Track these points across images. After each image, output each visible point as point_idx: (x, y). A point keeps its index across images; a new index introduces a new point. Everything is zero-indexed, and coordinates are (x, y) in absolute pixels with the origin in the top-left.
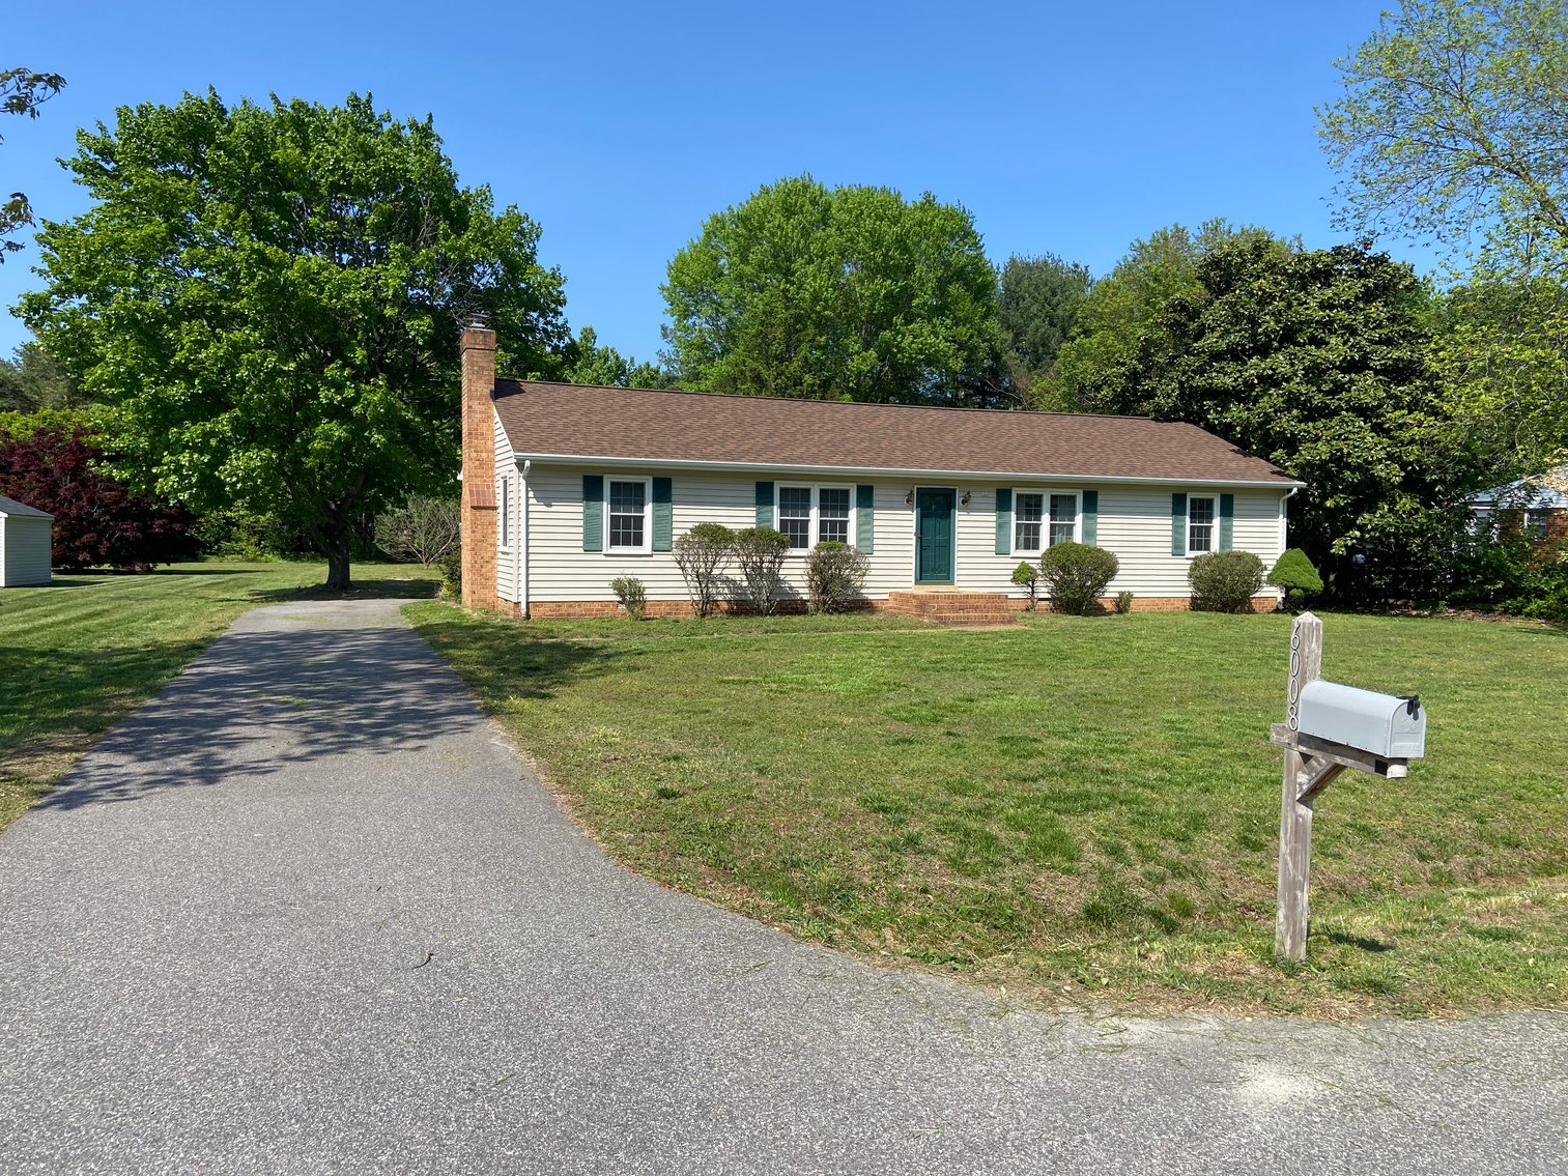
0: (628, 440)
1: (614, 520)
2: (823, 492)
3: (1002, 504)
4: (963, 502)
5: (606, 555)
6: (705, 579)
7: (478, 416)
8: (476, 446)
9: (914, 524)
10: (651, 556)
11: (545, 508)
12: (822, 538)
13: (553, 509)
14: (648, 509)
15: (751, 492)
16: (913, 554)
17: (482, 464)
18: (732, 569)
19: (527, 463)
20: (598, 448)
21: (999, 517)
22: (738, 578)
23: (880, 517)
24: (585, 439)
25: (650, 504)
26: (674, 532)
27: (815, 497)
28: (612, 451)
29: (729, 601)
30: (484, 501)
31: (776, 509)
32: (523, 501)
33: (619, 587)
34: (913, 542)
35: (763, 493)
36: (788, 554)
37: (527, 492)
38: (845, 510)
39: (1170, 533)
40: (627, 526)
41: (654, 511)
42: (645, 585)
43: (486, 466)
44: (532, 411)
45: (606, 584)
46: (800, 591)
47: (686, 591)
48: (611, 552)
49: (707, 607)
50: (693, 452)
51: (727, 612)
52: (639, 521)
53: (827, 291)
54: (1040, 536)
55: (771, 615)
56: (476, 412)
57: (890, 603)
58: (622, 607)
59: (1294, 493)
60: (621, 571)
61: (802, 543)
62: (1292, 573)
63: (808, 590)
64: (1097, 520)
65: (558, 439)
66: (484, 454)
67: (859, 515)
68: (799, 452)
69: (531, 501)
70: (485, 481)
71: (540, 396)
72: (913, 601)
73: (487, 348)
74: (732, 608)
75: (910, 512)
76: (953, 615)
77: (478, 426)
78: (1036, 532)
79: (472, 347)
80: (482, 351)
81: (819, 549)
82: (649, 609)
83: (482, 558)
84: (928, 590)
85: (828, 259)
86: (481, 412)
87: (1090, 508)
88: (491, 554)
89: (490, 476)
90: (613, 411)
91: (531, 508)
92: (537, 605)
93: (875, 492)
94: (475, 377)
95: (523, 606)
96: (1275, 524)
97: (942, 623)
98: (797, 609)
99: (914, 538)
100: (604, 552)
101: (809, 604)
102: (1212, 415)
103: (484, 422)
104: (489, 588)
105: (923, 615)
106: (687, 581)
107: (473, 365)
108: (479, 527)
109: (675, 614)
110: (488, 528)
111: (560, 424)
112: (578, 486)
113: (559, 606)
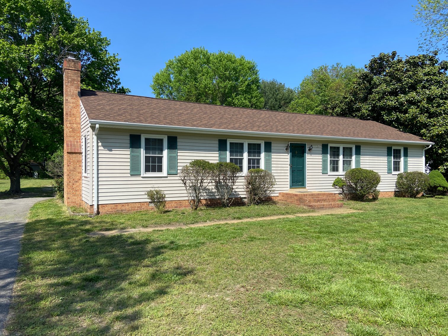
0: (154, 117)
1: (147, 159)
2: (249, 144)
3: (324, 151)
4: (309, 150)
5: (143, 177)
6: (195, 188)
7: (71, 105)
8: (70, 121)
9: (289, 160)
10: (167, 177)
11: (108, 152)
12: (249, 168)
13: (113, 152)
14: (165, 153)
15: (216, 144)
16: (289, 174)
17: (74, 130)
18: (209, 184)
19: (97, 126)
20: (138, 120)
21: (323, 157)
22: (210, 188)
23: (275, 157)
24: (130, 115)
25: (166, 150)
26: (179, 164)
27: (246, 147)
28: (146, 121)
29: (206, 200)
30: (78, 150)
31: (228, 153)
32: (95, 148)
33: (151, 195)
34: (289, 168)
35: (222, 145)
36: (237, 175)
37: (98, 143)
38: (259, 153)
39: (386, 164)
40: (154, 162)
41: (168, 153)
42: (165, 192)
43: (76, 131)
44: (101, 102)
45: (143, 193)
46: (240, 193)
47: (186, 195)
48: (145, 175)
49: (196, 203)
50: (188, 123)
51: (205, 205)
52: (160, 159)
53: (210, 84)
54: (339, 165)
55: (229, 207)
56: (70, 103)
57: (280, 198)
58: (152, 205)
59: (430, 147)
60: (152, 186)
61: (241, 170)
62: (437, 180)
63: (245, 193)
64: (361, 158)
65: (115, 114)
66: (75, 125)
67: (265, 156)
68: (237, 125)
69: (100, 148)
70: (75, 139)
71: (105, 97)
72: (295, 197)
73: (76, 69)
74: (208, 203)
75: (287, 155)
76: (316, 204)
77: (71, 110)
78: (337, 164)
79: (68, 68)
80: (73, 71)
81: (251, 173)
82: (167, 206)
83: (73, 180)
84: (296, 191)
85: (209, 74)
86: (73, 103)
87: (358, 153)
88: (78, 177)
89: (78, 137)
90: (144, 105)
91: (100, 152)
92: (104, 206)
93: (272, 145)
94: (70, 84)
95: (95, 207)
96: (421, 160)
97: (313, 209)
98: (238, 202)
99: (289, 166)
100: (142, 176)
101: (245, 200)
102: (385, 117)
103: (74, 108)
104: (78, 195)
105: (300, 204)
106: (186, 190)
107: (68, 78)
108: (72, 163)
109: (179, 207)
110: (76, 164)
111: (116, 109)
112: (127, 140)
113: (116, 206)
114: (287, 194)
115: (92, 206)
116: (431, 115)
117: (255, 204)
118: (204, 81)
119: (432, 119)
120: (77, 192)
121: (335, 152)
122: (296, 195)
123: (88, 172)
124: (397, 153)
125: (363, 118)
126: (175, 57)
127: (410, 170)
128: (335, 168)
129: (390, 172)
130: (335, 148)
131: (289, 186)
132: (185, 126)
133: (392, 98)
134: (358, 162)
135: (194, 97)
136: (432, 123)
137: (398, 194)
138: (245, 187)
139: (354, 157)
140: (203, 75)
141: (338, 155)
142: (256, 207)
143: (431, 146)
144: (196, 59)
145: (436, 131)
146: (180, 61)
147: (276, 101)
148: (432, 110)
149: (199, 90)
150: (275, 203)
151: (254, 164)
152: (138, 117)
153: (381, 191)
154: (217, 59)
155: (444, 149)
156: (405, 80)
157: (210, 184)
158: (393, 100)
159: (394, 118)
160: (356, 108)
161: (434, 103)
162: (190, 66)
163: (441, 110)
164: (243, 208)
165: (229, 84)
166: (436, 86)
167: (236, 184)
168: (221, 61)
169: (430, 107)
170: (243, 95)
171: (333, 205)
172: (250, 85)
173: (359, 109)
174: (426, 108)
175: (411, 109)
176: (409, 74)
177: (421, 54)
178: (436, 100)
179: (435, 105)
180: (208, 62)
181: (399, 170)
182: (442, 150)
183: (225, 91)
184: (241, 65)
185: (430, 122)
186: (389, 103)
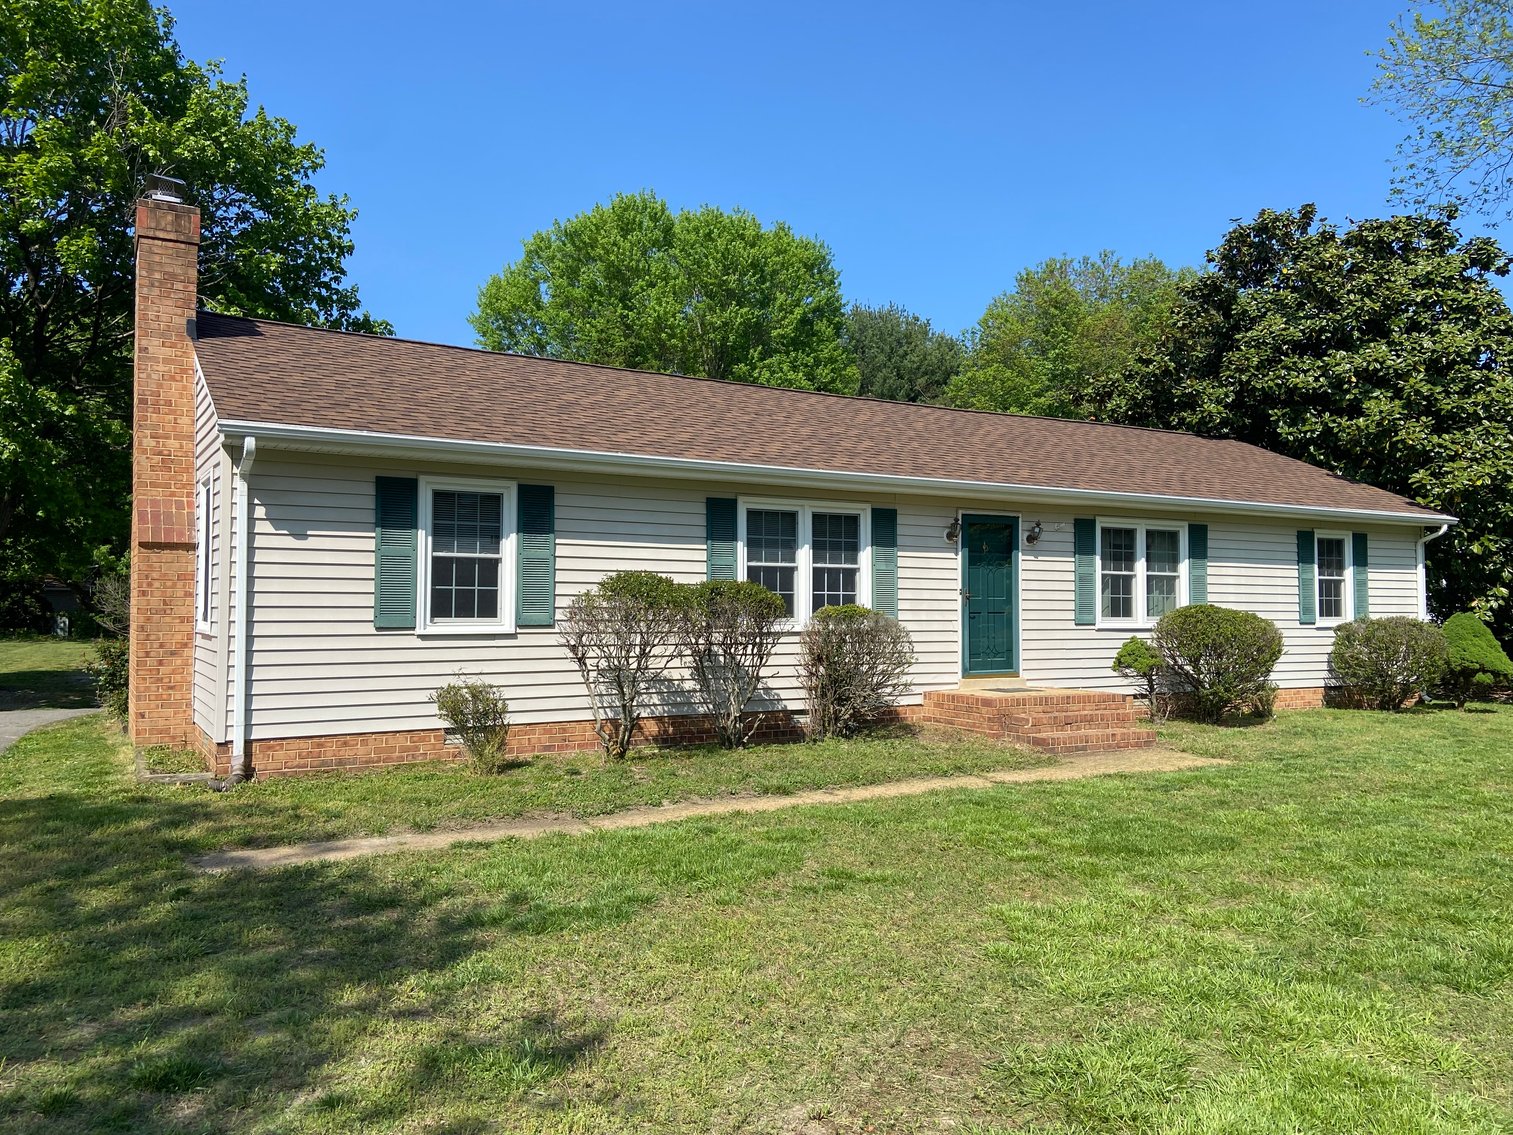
0: (467, 414)
1: (440, 568)
2: (817, 518)
3: (1083, 546)
4: (1031, 539)
5: (424, 637)
6: (618, 677)
7: (161, 367)
8: (155, 427)
9: (958, 575)
10: (513, 636)
11: (291, 542)
12: (817, 602)
13: (310, 543)
14: (509, 547)
15: (698, 515)
16: (958, 626)
17: (167, 463)
18: (672, 663)
19: (250, 443)
20: (407, 423)
21: (1078, 565)
22: (676, 675)
23: (908, 562)
24: (380, 407)
25: (513, 537)
26: (560, 589)
27: (805, 527)
28: (437, 428)
29: (659, 719)
30: (181, 534)
31: (741, 548)
32: (241, 526)
33: (451, 703)
34: (958, 605)
35: (719, 521)
36: (776, 628)
37: (251, 507)
38: (853, 549)
39: (1296, 590)
40: (465, 578)
41: (520, 549)
42: (507, 693)
43: (177, 467)
44: (273, 360)
45: (423, 696)
46: (783, 694)
47: (585, 702)
48: (432, 630)
49: (622, 734)
50: (595, 439)
51: (656, 740)
52: (491, 569)
53: (674, 316)
54: (1134, 595)
55: (744, 745)
56: (156, 360)
57: (929, 710)
58: (458, 740)
59: (1441, 532)
60: (455, 668)
61: (788, 610)
62: (1473, 649)
63: (803, 693)
64: (1210, 571)
65: (321, 403)
66: (173, 444)
67: (875, 560)
68: (774, 448)
69: (260, 527)
70: (173, 494)
71: (292, 342)
72: (984, 710)
73: (182, 238)
74: (666, 731)
75: (952, 555)
76: (1057, 734)
77: (160, 386)
78: (1128, 589)
79: (151, 234)
80: (170, 244)
81: (825, 619)
82: (513, 742)
83: (162, 646)
84: (984, 687)
85: (672, 282)
86: (166, 361)
87: (1199, 551)
88: (178, 637)
89: (184, 486)
90: (435, 373)
91: (259, 542)
92: (269, 748)
93: (900, 520)
94: (156, 291)
95: (238, 749)
96: (1413, 577)
97: (1048, 752)
98: (778, 729)
99: (960, 598)
100: (418, 631)
101: (803, 720)
102: (1283, 429)
103: (173, 378)
104: (176, 705)
105: (1003, 735)
106: (587, 682)
107: (150, 270)
108: (157, 584)
109: (560, 748)
110: (174, 586)
111: (329, 383)
112: (365, 497)
113: (320, 745)
114: (953, 698)
115: (225, 745)
116: (1444, 423)
117: (839, 734)
118: (654, 304)
119: (1446, 436)
120: (175, 690)
121: (1120, 549)
122: (987, 703)
123: (214, 616)
124: (1330, 553)
125: (1204, 429)
126: (557, 223)
127: (1377, 612)
128: (1120, 606)
129: (1306, 618)
130: (1118, 532)
131: (958, 668)
132: (584, 447)
133: (1307, 362)
134: (1198, 584)
135: (621, 359)
136: (1446, 448)
137: (1338, 697)
138: (803, 672)
139: (1184, 567)
140: (652, 285)
141: (1129, 560)
142: (845, 746)
143: (1445, 528)
144: (625, 231)
145: (1462, 476)
146: (572, 235)
147: (900, 376)
148: (1447, 405)
149: (638, 336)
150: (909, 730)
151: (833, 586)
152: (406, 414)
153: (1282, 685)
154: (696, 230)
155: (1490, 540)
156: (1350, 302)
157: (676, 662)
158: (1309, 370)
159: (1313, 431)
160: (1184, 395)
161: (1453, 380)
162: (607, 252)
163: (1476, 404)
164: (798, 752)
165: (737, 314)
166: (1456, 323)
167: (772, 660)
168: (708, 236)
169: (1439, 393)
170: (787, 353)
171: (1119, 737)
172: (810, 323)
173: (1191, 402)
174: (1425, 398)
175: (1373, 402)
176: (1365, 282)
177: (1402, 213)
178: (1459, 371)
179: (1454, 388)
180: (667, 238)
181: (1338, 613)
182: (1482, 545)
183: (725, 339)
184: (779, 252)
185: (1440, 446)
186: (1297, 380)
